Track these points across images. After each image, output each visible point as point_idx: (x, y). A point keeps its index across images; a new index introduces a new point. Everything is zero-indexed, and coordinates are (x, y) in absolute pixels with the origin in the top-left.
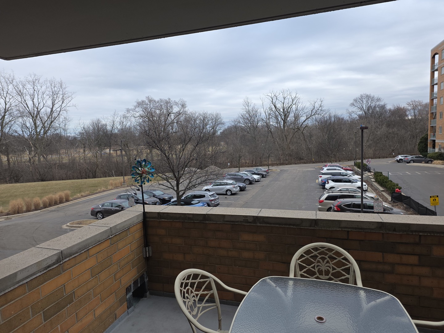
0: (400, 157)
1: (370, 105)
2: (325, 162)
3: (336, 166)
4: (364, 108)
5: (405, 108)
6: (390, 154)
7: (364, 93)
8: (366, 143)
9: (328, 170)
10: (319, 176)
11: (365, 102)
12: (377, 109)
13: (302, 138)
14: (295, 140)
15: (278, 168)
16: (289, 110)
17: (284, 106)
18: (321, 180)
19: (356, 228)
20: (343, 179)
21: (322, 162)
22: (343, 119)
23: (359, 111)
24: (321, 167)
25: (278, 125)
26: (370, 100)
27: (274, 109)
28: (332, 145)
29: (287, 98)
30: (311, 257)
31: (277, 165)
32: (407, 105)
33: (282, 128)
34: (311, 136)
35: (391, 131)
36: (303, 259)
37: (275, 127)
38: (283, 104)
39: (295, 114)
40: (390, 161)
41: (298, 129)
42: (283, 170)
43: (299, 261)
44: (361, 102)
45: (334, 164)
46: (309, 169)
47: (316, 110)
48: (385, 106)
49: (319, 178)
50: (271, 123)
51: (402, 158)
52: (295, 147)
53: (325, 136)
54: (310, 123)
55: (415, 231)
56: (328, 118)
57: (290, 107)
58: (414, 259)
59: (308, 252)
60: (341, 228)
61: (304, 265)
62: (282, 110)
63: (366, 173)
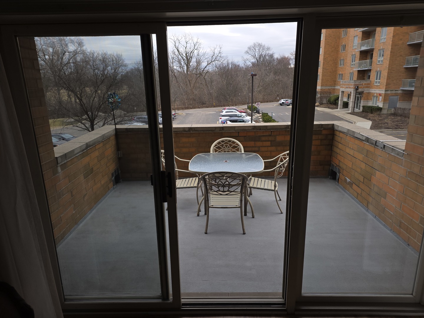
0: (282, 101)
1: (262, 53)
2: (224, 106)
3: (233, 109)
4: (257, 56)
5: (289, 57)
6: (275, 99)
7: (257, 42)
8: (257, 89)
9: (226, 112)
10: (220, 117)
11: (257, 51)
12: (267, 57)
13: (204, 83)
14: (198, 85)
15: (183, 112)
16: (191, 55)
17: (187, 51)
18: (221, 121)
19: (242, 130)
20: (238, 120)
21: (222, 106)
22: (239, 66)
23: (252, 58)
24: (220, 110)
25: (181, 70)
26: (262, 48)
27: (177, 53)
28: (230, 90)
29: (189, 42)
30: (221, 145)
31: (183, 109)
32: (290, 55)
33: (185, 72)
34: (212, 82)
35: (277, 78)
36: (217, 146)
37: (178, 71)
38: (186, 48)
39: (197, 59)
40: (275, 104)
41: (201, 74)
42: (188, 113)
43: (214, 148)
44: (254, 50)
45: (231, 107)
46: (211, 113)
47: (216, 56)
48: (273, 55)
49: (219, 120)
50: (175, 67)
51: (284, 102)
52: (198, 92)
53: (224, 82)
54: (210, 68)
55: (269, 129)
56: (226, 64)
57: (192, 52)
58: (268, 143)
59: (219, 143)
60: (235, 130)
61: (217, 149)
62: (184, 55)
63: (256, 115)
